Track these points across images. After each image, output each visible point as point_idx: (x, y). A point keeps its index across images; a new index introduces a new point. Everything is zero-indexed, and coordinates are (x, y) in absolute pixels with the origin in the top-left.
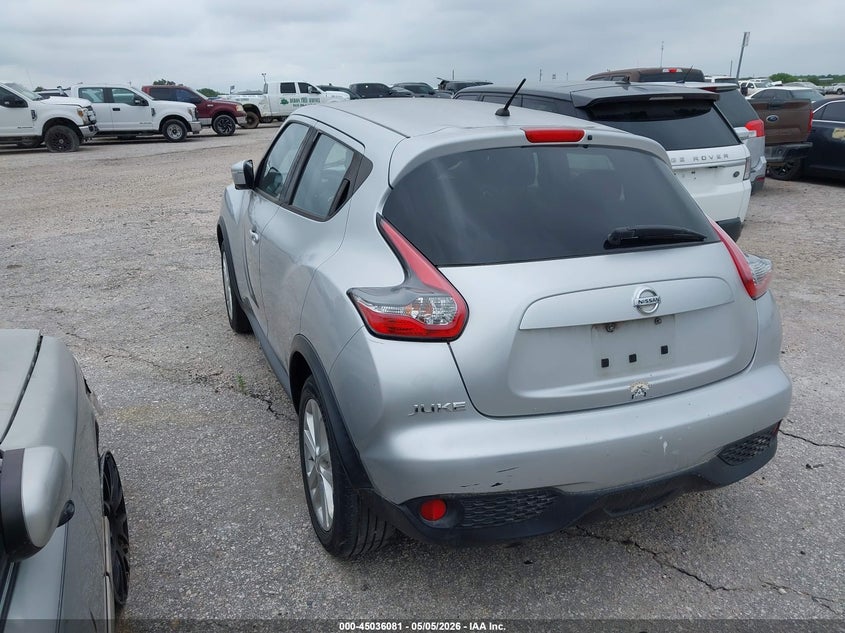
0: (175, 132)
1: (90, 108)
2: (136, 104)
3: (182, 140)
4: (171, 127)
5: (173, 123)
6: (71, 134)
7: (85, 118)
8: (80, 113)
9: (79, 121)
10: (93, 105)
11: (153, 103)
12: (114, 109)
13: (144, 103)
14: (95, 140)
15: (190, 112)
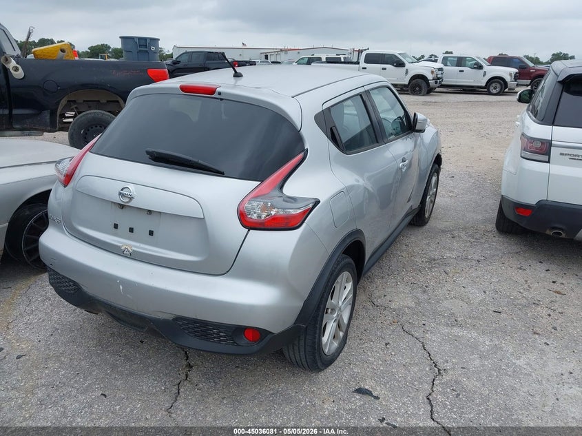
0: (495, 88)
1: (441, 69)
2: (475, 68)
3: (500, 94)
4: (494, 85)
5: (495, 82)
6: (424, 85)
7: (434, 75)
8: (432, 72)
9: (430, 77)
10: (445, 68)
11: (487, 68)
12: (460, 71)
13: (480, 67)
14: (437, 90)
15: (511, 75)
